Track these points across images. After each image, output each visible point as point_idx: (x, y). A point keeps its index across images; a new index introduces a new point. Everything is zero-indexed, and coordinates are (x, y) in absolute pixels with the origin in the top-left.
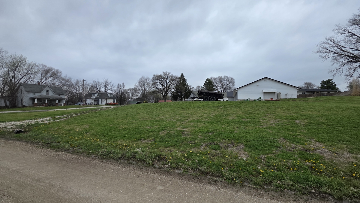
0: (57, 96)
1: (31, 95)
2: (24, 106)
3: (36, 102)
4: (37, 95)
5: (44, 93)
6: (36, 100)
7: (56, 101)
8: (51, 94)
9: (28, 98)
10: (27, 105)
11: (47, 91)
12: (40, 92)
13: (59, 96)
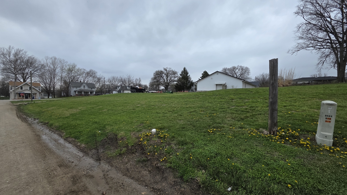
1: (75, 89)
2: (71, 96)
3: (77, 93)
4: (78, 89)
5: (82, 88)
6: (77, 92)
8: (86, 88)
9: (73, 91)
10: (73, 95)
11: (84, 86)
12: (80, 87)
13: (92, 89)
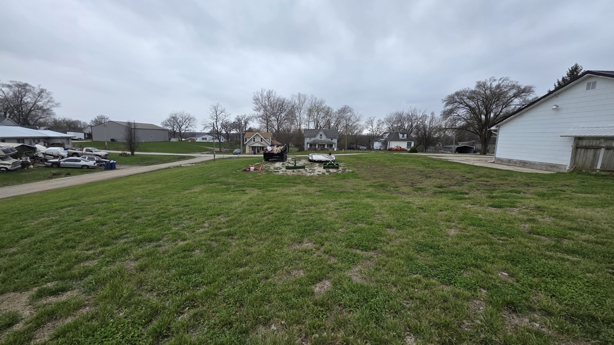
0: (330, 140)
1: (308, 140)
3: (309, 147)
4: (312, 140)
5: (318, 138)
7: (324, 145)
8: (324, 138)
9: (306, 143)
11: (321, 135)
12: (315, 137)
13: (332, 140)
